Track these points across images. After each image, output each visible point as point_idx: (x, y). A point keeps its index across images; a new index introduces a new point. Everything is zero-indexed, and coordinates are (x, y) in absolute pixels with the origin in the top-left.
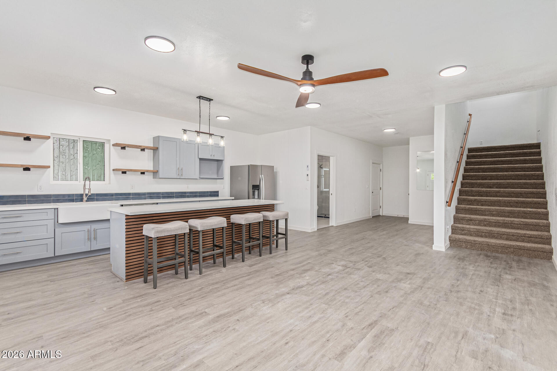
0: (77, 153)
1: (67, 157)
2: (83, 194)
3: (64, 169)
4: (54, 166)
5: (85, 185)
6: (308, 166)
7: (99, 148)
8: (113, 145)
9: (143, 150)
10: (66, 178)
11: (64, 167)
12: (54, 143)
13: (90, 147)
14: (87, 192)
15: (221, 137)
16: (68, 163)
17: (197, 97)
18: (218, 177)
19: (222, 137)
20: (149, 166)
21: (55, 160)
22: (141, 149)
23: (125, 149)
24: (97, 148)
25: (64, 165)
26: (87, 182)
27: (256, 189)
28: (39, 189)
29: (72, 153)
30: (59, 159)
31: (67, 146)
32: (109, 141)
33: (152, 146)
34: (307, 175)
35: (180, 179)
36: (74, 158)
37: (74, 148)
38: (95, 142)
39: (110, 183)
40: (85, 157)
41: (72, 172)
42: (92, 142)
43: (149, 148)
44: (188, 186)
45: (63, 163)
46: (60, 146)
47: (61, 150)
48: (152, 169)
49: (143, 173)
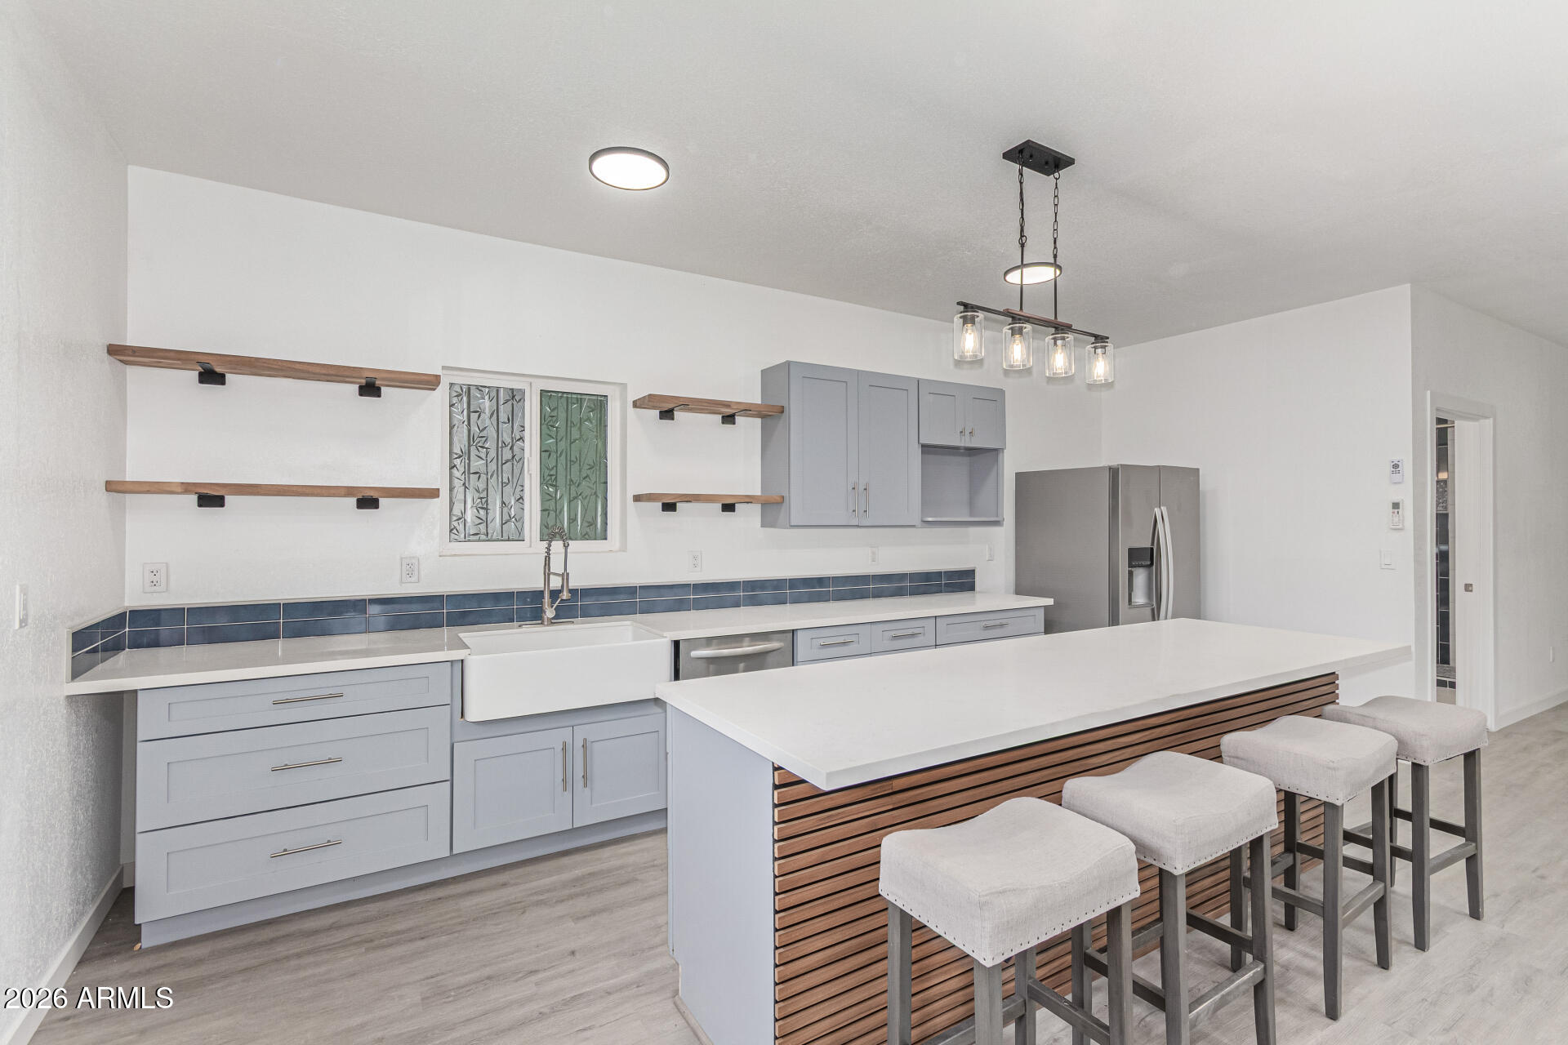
0: (521, 439)
1: (493, 454)
2: (542, 592)
3: (481, 498)
4: (451, 489)
5: (547, 559)
6: (1396, 466)
7: (589, 419)
8: (636, 404)
9: (729, 419)
10: (490, 531)
11: (483, 491)
12: (452, 405)
13: (562, 415)
14: (556, 583)
15: (1093, 339)
16: (495, 475)
17: (1007, 156)
18: (971, 515)
19: (1100, 339)
20: (745, 477)
21: (455, 466)
22: (723, 417)
23: (673, 419)
24: (585, 418)
25: (482, 485)
26: (557, 546)
27: (1139, 566)
28: (404, 575)
29: (508, 440)
30: (467, 461)
31: (492, 414)
32: (624, 386)
33: (760, 403)
34: (1396, 506)
35: (858, 526)
36: (513, 457)
37: (511, 420)
38: (579, 397)
39: (623, 549)
40: (546, 451)
41: (505, 510)
42: (569, 396)
43: (748, 410)
44: (873, 553)
45: (479, 477)
46: (472, 414)
47: (474, 429)
48: (758, 492)
49: (729, 508)
